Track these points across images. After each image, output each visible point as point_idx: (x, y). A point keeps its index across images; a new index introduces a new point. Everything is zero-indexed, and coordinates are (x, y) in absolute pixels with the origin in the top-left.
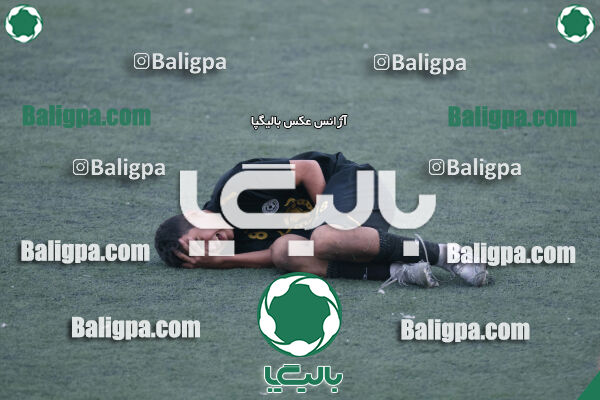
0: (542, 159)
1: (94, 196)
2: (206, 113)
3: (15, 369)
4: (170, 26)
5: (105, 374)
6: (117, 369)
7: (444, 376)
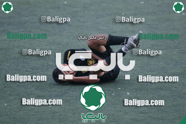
0: (180, 51)
1: (35, 62)
2: (71, 36)
3: (9, 119)
4: (60, 7)
5: (38, 120)
6: (42, 119)
7: (148, 121)
